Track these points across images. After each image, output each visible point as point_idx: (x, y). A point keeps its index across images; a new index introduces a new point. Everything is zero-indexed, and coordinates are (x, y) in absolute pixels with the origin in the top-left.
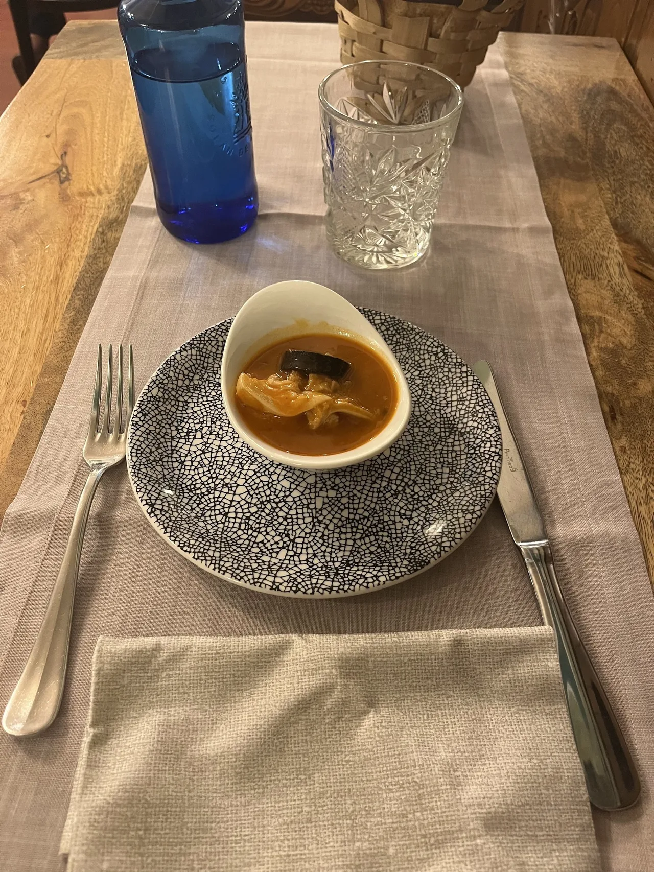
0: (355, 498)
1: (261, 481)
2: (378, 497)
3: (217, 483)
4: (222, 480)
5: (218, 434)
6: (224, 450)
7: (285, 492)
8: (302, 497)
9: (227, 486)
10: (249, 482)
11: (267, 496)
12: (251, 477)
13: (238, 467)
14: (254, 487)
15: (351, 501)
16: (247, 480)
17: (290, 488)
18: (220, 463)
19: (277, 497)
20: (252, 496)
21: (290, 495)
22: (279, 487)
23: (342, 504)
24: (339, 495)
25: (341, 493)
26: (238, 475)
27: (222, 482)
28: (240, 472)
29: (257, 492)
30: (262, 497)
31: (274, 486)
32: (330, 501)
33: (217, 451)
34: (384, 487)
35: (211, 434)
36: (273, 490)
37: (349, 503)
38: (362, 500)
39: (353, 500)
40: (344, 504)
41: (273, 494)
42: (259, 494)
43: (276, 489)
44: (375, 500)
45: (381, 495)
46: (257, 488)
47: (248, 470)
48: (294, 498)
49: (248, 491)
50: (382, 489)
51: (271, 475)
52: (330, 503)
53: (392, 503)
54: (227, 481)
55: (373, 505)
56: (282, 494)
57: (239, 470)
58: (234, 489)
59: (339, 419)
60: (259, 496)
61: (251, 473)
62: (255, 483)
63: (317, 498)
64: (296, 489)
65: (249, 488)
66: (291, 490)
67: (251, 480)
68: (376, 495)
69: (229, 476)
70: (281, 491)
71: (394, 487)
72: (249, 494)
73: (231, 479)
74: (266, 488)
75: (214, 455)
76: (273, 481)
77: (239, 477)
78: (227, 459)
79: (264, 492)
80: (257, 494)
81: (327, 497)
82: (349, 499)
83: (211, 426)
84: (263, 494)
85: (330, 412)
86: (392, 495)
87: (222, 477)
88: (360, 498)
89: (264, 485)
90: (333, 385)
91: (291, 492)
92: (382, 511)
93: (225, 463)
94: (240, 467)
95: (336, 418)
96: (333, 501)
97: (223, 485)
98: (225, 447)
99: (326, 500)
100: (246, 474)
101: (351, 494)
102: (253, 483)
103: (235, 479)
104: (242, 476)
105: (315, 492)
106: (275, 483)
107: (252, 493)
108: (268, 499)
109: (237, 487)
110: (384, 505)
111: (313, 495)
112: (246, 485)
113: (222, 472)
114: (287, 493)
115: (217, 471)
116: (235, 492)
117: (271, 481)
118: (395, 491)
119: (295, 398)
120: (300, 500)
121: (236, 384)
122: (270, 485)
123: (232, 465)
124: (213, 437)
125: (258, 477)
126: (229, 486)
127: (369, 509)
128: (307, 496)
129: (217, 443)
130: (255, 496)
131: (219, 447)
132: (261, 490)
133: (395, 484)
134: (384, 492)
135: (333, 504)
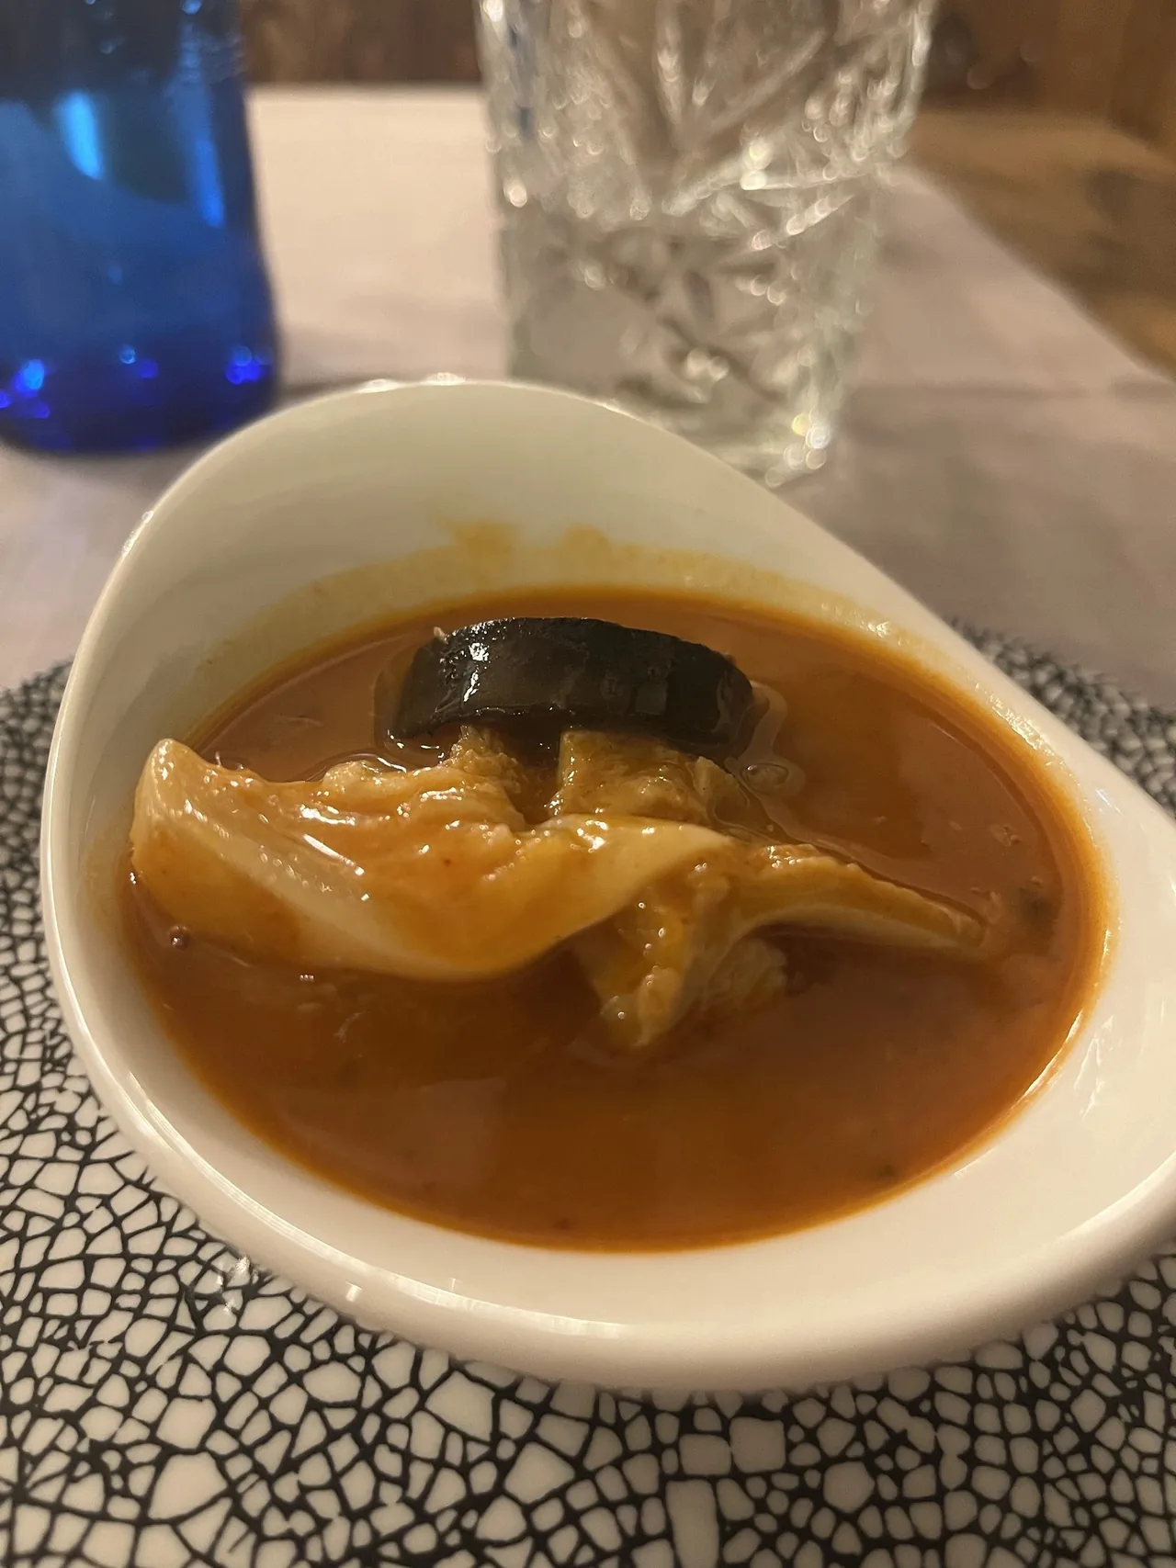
0: (906, 1458)
1: (314, 1406)
2: (1036, 1435)
3: (35, 1445)
4: (72, 1419)
5: (72, 1127)
6: (100, 1219)
7: (464, 1470)
8: (581, 1496)
9: (98, 1467)
10: (235, 1419)
11: (352, 1515)
12: (247, 1383)
13: (171, 1324)
14: (271, 1456)
15: (888, 1489)
16: (223, 1409)
17: (497, 1436)
18: (62, 1306)
19: (423, 1517)
20: (255, 1525)
21: (499, 1490)
22: (426, 1439)
23: (841, 1517)
24: (806, 1455)
25: (811, 1437)
26: (166, 1379)
27: (68, 1439)
28: (185, 1356)
29: (287, 1489)
30: (321, 1524)
31: (397, 1435)
32: (761, 1506)
33: (53, 1234)
34: (1049, 1360)
35: (32, 1129)
36: (389, 1463)
37: (875, 1500)
38: (953, 1471)
39: (898, 1476)
40: (852, 1518)
41: (390, 1493)
42: (301, 1504)
43: (407, 1457)
44: (1025, 1455)
45: (1048, 1415)
46: (291, 1464)
47: (234, 1333)
48: (528, 1510)
49: (232, 1491)
50: (1040, 1375)
51: (369, 1353)
52: (767, 1523)
53: (1130, 1459)
54: (100, 1425)
55: (1025, 1497)
56: (449, 1490)
57: (178, 1341)
58: (139, 1482)
59: (789, 970)
60: (302, 1523)
61: (248, 1354)
62: (277, 1426)
63: (677, 1492)
64: (531, 1437)
65: (238, 1466)
66: (505, 1451)
67: (247, 1404)
68: (1018, 1419)
69: (115, 1392)
70: (439, 1464)
71: (1103, 1352)
72: (237, 1512)
73: (126, 1412)
74: (344, 1451)
75: (33, 1255)
76: (389, 1394)
77: (172, 1394)
78: (107, 1273)
79: (335, 1485)
80: (287, 1510)
81: (738, 1476)
82: (874, 1472)
83: (36, 1088)
84: (325, 1504)
85: (743, 926)
86: (1111, 1409)
87: (67, 1399)
88: (933, 1458)
89: (333, 1436)
90: (703, 781)
91: (505, 1468)
92: (1093, 1530)
93: (95, 1303)
94: (184, 1319)
95: (767, 964)
96: (778, 1503)
97: (75, 1457)
98: (105, 1201)
99: (736, 1504)
100: (220, 1366)
101: (876, 1437)
102: (260, 1426)
103: (151, 1405)
104: (196, 1382)
105: (657, 1449)
106: (397, 1408)
107: (255, 1500)
108: (362, 1537)
109: (159, 1465)
110: (1093, 1487)
111: (643, 1474)
112: (222, 1444)
113: (72, 1364)
114: (484, 1478)
115: (44, 1359)
116: (145, 1502)
117: (372, 1394)
118: (1115, 1377)
119: (504, 857)
120: (572, 1517)
121: (128, 809)
122: (371, 1428)
123: (138, 1314)
124: (40, 1145)
125: (295, 1379)
126: (112, 1459)
127: (1011, 1527)
128: (612, 1486)
129: (59, 1179)
130: (274, 1524)
131: (70, 1201)
132: (315, 1472)
133: (1101, 1330)
134: (1060, 1393)
135: (784, 1523)
